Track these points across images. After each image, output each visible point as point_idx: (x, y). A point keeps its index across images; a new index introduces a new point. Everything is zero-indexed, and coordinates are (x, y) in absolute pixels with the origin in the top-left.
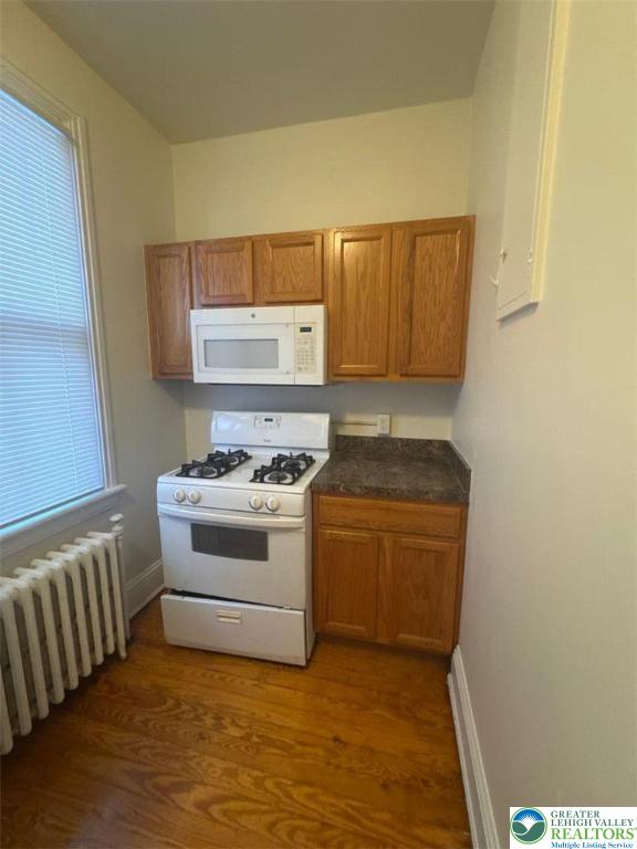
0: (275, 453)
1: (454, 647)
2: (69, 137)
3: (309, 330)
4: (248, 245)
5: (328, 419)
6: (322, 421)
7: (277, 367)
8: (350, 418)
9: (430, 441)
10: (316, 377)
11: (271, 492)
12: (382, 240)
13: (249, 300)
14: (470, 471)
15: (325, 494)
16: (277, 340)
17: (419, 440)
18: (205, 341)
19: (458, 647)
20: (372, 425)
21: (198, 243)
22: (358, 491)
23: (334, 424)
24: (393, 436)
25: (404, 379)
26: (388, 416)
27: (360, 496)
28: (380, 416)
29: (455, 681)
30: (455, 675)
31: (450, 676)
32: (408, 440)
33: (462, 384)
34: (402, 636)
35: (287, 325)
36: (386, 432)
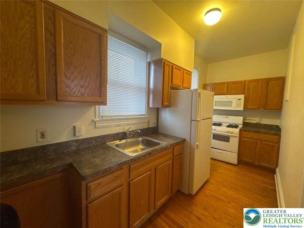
0: (229, 124)
1: (276, 168)
2: (198, 71)
3: (240, 100)
4: (226, 83)
5: (242, 118)
6: (241, 118)
7: (232, 106)
8: (248, 118)
9: (272, 125)
10: (242, 109)
11: (231, 130)
12: (260, 82)
13: (226, 94)
14: (281, 129)
15: (243, 131)
16: (232, 101)
17: (269, 125)
18: (215, 101)
19: (278, 168)
20: (255, 120)
21: (215, 83)
22: (252, 131)
23: (244, 119)
24: (261, 123)
25: (265, 110)
26: (259, 118)
27: (252, 132)
28: (257, 118)
29: (277, 177)
30: (276, 175)
31: (275, 175)
32: (265, 124)
33: (281, 112)
34: (262, 164)
35: (235, 99)
36: (259, 122)
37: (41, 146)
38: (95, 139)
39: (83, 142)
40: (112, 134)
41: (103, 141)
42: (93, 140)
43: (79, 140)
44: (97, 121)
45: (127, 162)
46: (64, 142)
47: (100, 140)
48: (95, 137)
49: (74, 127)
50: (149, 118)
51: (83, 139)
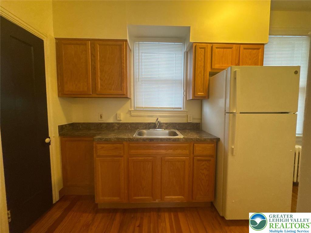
37: (100, 123)
38: (130, 124)
39: (122, 125)
40: (144, 123)
41: (136, 127)
42: (129, 125)
43: (120, 123)
44: (133, 111)
45: (125, 140)
46: (111, 123)
47: (134, 126)
48: (130, 123)
49: (117, 114)
50: (187, 112)
51: (122, 123)
